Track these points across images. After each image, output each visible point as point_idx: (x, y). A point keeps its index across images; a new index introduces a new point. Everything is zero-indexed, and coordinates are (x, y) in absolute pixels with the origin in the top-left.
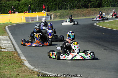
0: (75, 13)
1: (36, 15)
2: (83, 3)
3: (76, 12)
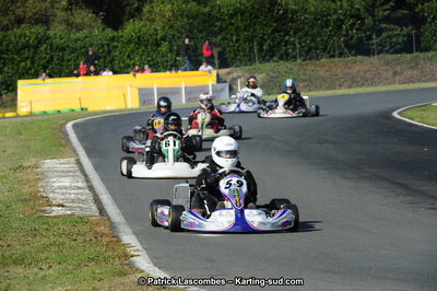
0: (322, 73)
1: (179, 80)
2: (352, 38)
3: (327, 71)
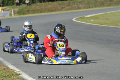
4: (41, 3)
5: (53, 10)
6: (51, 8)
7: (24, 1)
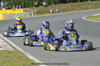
4: (56, 5)
5: (66, 11)
6: (64, 9)
7: (41, 3)
